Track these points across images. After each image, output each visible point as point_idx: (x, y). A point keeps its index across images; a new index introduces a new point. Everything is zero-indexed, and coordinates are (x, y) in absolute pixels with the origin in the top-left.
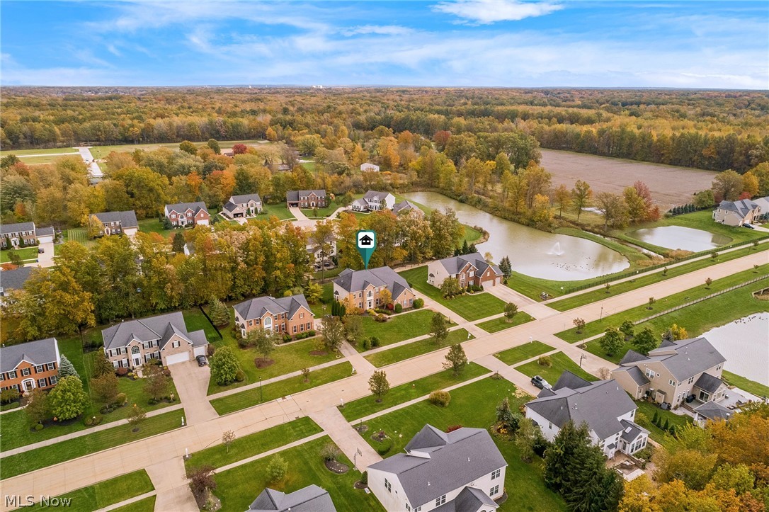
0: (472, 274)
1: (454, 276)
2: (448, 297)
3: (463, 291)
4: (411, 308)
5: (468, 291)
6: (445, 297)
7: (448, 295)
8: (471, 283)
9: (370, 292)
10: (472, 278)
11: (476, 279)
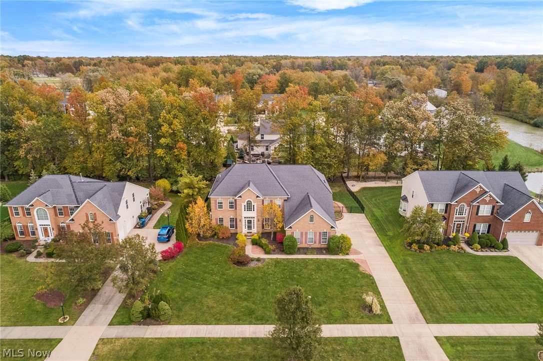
0: (485, 211)
1: (440, 207)
2: (415, 246)
3: (455, 241)
4: (319, 251)
5: (469, 243)
6: (410, 245)
7: (418, 242)
8: (482, 228)
9: (249, 203)
10: (483, 219)
11: (494, 222)
